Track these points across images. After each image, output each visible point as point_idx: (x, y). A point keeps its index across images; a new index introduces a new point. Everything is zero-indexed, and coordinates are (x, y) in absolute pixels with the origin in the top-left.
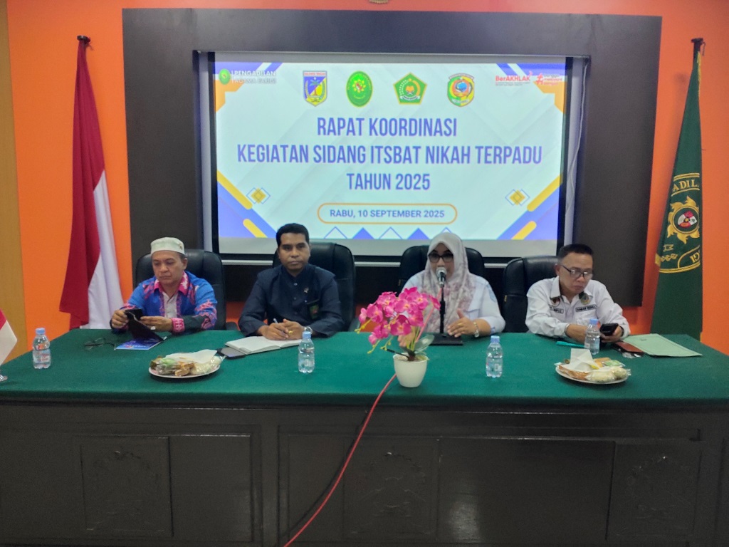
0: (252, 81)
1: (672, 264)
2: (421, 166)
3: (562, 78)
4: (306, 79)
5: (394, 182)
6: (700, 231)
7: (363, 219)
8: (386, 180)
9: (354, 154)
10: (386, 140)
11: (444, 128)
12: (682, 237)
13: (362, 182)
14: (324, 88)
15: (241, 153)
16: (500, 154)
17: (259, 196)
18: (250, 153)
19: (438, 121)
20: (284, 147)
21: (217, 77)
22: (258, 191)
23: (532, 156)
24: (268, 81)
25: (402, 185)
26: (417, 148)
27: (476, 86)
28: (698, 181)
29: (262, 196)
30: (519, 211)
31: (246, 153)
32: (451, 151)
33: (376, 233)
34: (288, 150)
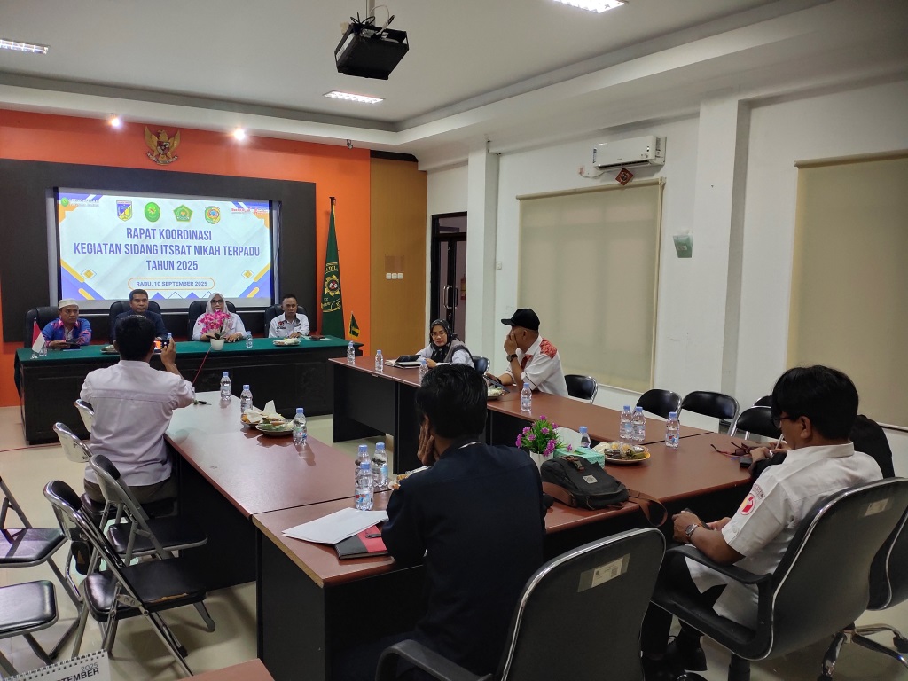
0: (84, 205)
1: (328, 307)
2: (192, 257)
3: (268, 211)
4: (119, 205)
5: (176, 265)
6: (340, 291)
7: (157, 287)
8: (171, 264)
9: (151, 250)
10: (170, 242)
11: (204, 236)
12: (332, 294)
13: (156, 265)
14: (131, 211)
15: (76, 248)
16: (237, 251)
17: (89, 274)
18: (83, 248)
19: (201, 232)
20: (105, 245)
21: (60, 202)
22: (88, 271)
23: (253, 252)
24: (94, 206)
25: (181, 267)
26: (189, 247)
27: (221, 213)
28: (337, 267)
29: (91, 274)
30: (249, 282)
31: (79, 248)
32: (208, 248)
33: (166, 295)
34: (108, 247)
